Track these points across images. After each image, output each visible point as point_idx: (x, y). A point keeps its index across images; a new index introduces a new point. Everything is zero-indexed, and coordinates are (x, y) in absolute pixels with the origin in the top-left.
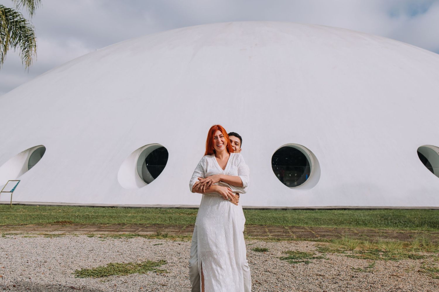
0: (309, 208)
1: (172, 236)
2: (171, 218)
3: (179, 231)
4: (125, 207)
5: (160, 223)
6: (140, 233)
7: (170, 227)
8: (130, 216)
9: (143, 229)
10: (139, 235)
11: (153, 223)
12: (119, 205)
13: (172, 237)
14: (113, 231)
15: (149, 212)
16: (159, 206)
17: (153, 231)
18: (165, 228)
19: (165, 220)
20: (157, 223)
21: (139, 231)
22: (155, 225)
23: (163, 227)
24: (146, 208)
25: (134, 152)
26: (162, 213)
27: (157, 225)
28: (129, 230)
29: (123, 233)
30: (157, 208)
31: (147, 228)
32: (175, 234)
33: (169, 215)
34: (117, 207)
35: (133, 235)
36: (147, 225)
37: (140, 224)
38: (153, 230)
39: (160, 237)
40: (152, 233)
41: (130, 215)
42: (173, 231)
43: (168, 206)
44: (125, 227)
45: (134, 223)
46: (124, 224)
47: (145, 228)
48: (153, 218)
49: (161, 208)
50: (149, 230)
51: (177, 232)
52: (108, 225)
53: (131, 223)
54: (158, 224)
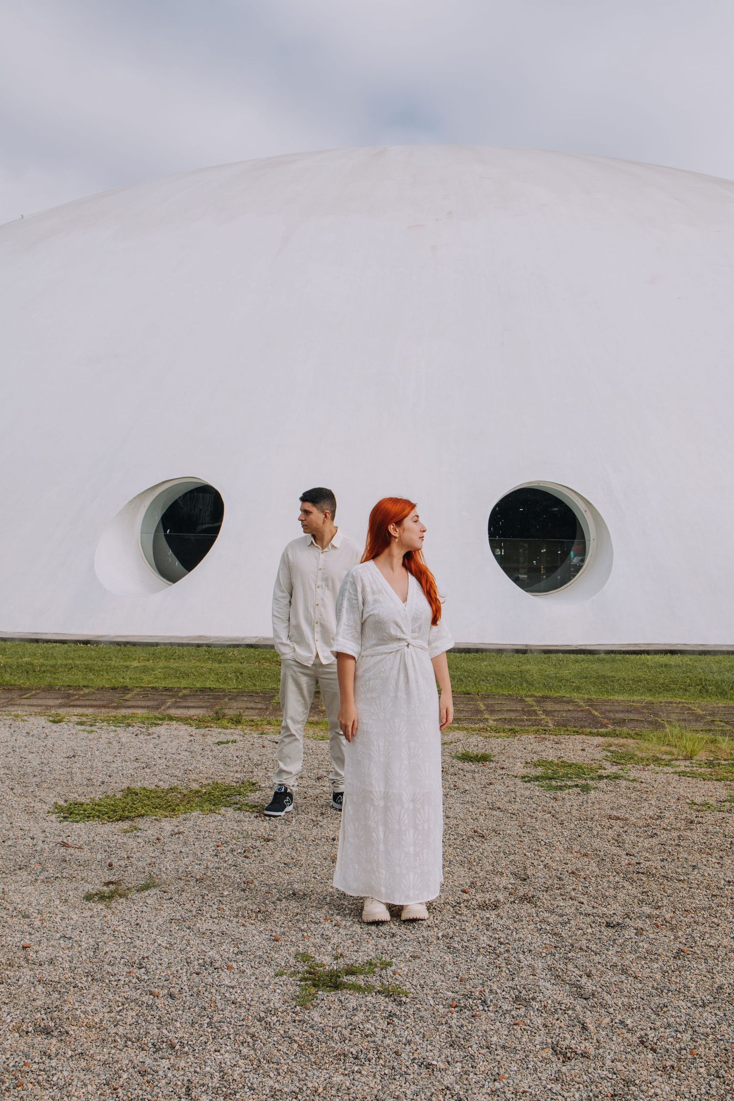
0: (583, 648)
1: (253, 721)
2: (242, 674)
3: (267, 709)
4: (118, 644)
5: (214, 686)
6: (173, 712)
7: (242, 696)
8: (137, 667)
9: (176, 702)
10: (171, 718)
11: (198, 685)
12: (102, 636)
13: (253, 724)
14: (104, 706)
15: (181, 657)
16: (204, 640)
17: (202, 707)
18: (230, 699)
19: (227, 679)
20: (208, 685)
21: (169, 707)
22: (203, 690)
23: (225, 696)
24: (171, 644)
25: (135, 498)
26: (214, 660)
27: (208, 690)
28: (143, 703)
29: (130, 711)
30: (198, 646)
31: (184, 697)
32: (260, 715)
33: (235, 665)
34: (97, 643)
35: (156, 718)
36: (184, 692)
37: (166, 689)
38: (203, 704)
39: (225, 722)
40: (200, 712)
41: (135, 664)
42: (252, 708)
43: (227, 641)
44: (129, 696)
45: (149, 686)
46: (126, 689)
47: (180, 698)
48: (196, 673)
49: (208, 646)
50: (192, 704)
51: (261, 709)
52: (86, 691)
53: (143, 685)
54: (210, 688)
